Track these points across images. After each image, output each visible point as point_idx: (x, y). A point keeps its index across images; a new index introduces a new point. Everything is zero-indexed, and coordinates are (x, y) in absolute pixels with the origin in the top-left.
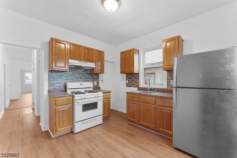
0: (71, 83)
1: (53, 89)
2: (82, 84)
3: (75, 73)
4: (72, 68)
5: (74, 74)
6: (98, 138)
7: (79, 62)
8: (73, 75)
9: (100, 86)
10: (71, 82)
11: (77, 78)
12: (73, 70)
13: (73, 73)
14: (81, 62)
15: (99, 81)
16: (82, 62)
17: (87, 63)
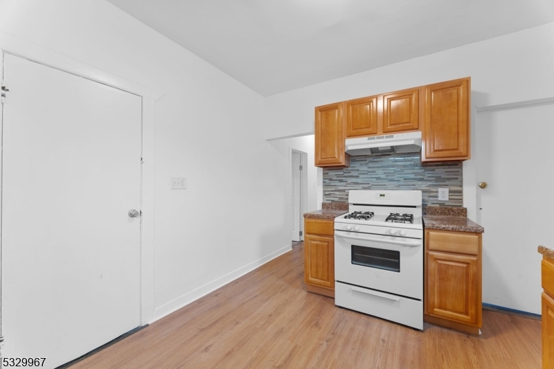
0: (363, 191)
1: (330, 202)
2: (384, 195)
3: (374, 167)
4: (365, 156)
5: (370, 170)
6: (353, 349)
7: (368, 139)
8: (368, 172)
9: (464, 206)
10: (364, 188)
11: (377, 178)
12: (368, 159)
13: (368, 168)
14: (374, 139)
15: (461, 186)
16: (378, 138)
17: (392, 137)
